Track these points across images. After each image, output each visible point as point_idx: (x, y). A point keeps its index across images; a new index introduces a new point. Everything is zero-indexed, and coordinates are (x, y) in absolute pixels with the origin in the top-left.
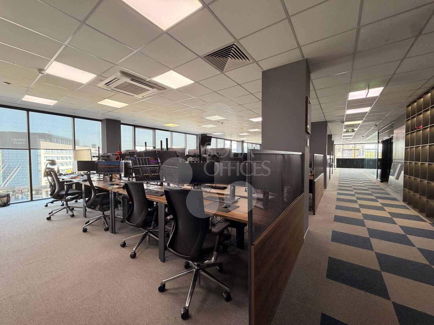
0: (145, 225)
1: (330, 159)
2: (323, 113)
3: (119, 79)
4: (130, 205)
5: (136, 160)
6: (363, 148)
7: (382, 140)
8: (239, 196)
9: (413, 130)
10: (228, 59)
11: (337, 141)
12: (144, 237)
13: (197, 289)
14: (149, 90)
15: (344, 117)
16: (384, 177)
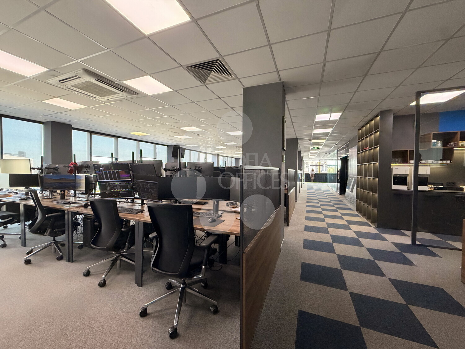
0: (117, 247)
1: (300, 173)
2: (295, 131)
3: (80, 77)
4: (97, 226)
5: (103, 173)
6: (326, 163)
7: (340, 157)
8: (222, 211)
9: (362, 150)
10: (211, 72)
11: (305, 156)
12: (114, 262)
13: (183, 308)
14: (118, 93)
15: (312, 135)
16: (342, 191)
